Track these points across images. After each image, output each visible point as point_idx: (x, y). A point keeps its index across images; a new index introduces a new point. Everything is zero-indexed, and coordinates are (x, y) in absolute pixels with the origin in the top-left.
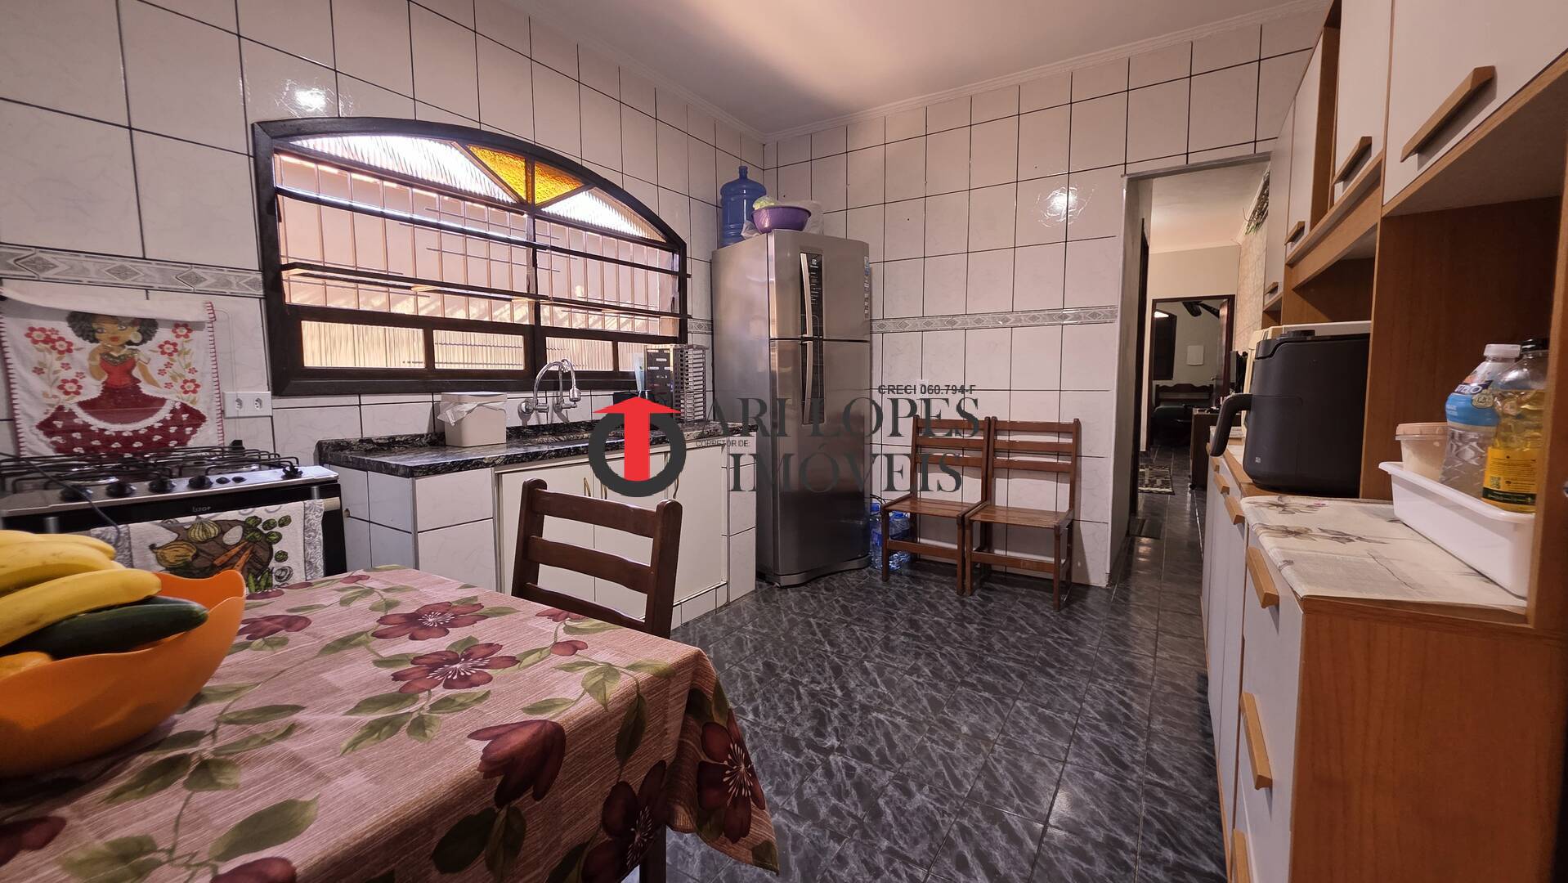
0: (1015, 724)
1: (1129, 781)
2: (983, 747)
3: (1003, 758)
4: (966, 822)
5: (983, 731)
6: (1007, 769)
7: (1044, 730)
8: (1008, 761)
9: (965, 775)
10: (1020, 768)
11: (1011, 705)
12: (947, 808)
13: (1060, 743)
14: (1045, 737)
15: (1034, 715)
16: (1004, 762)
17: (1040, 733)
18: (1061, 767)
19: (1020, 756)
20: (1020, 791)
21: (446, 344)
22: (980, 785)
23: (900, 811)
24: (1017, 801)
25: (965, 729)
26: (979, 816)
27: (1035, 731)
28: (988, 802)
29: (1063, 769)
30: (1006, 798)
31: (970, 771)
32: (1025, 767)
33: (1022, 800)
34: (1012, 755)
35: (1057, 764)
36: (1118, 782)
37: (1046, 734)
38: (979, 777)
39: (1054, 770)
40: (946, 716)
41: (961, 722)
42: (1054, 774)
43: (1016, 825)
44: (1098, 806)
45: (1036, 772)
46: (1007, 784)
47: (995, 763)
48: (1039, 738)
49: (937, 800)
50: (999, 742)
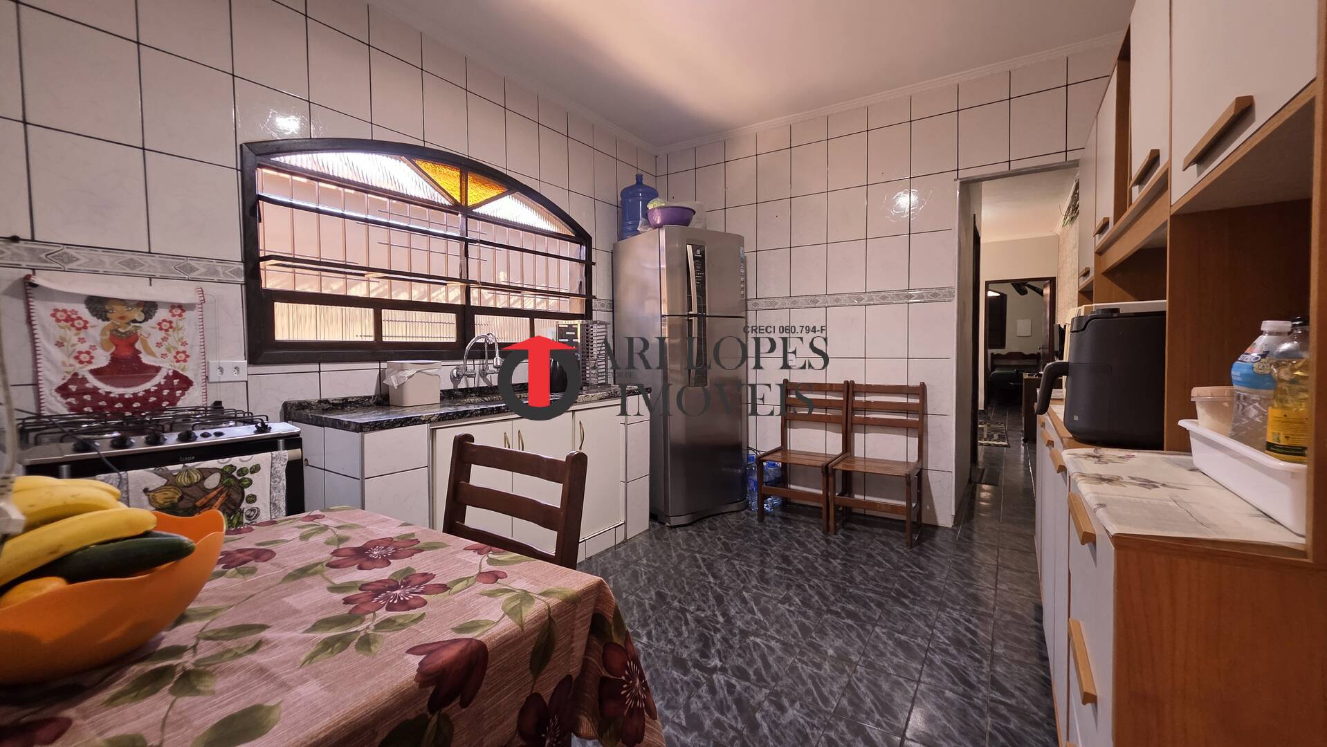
0: (875, 647)
1: (975, 699)
2: (847, 668)
3: (864, 677)
4: (832, 734)
5: (847, 653)
6: (868, 688)
7: (900, 653)
8: (869, 680)
9: (831, 692)
10: (879, 687)
11: (871, 631)
12: (816, 722)
13: (914, 665)
14: (901, 659)
15: (891, 640)
16: (865, 681)
17: (897, 656)
18: (915, 686)
19: (880, 676)
20: (880, 707)
21: (392, 321)
22: (845, 702)
23: (774, 724)
24: (877, 716)
25: (831, 652)
26: (844, 729)
27: (892, 654)
28: (852, 717)
29: (917, 688)
30: (867, 714)
31: (835, 689)
32: (884, 686)
33: (882, 716)
34: (872, 675)
35: (912, 684)
36: (966, 700)
37: (902, 657)
38: (843, 695)
39: (910, 689)
40: (814, 640)
41: (828, 646)
42: (909, 692)
43: (877, 738)
44: (949, 721)
45: (893, 691)
46: (868, 701)
47: (856, 681)
48: (895, 660)
49: (808, 715)
50: (861, 663)
